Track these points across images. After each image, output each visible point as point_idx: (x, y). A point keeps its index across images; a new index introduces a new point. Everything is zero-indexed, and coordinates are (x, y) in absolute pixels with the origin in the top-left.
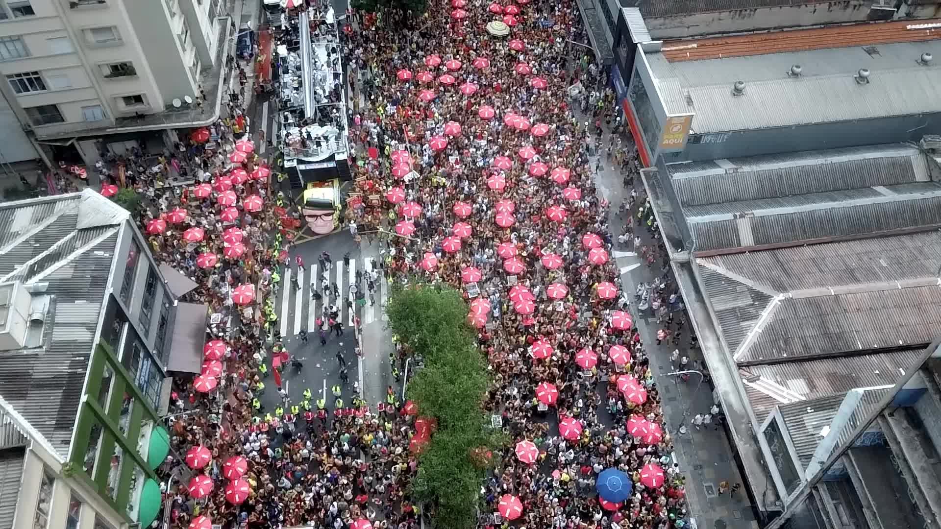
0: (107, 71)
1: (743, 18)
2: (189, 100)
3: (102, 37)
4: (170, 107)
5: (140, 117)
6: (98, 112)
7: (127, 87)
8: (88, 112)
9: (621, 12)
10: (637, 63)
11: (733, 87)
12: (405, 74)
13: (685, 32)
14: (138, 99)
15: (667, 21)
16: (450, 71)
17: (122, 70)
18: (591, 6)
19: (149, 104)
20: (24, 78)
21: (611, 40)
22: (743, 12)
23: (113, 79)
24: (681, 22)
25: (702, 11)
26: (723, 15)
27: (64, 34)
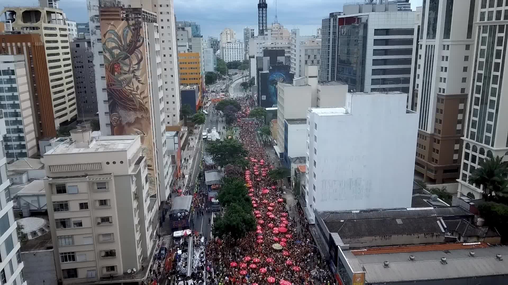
0: (103, 254)
1: (386, 240)
2: (135, 270)
3: (107, 238)
4: (125, 273)
5: (111, 277)
6: (94, 273)
7: (110, 262)
8: (90, 273)
9: (330, 235)
10: (339, 255)
11: (384, 264)
12: (234, 264)
13: (361, 245)
14: (112, 268)
15: (352, 240)
16: (255, 263)
17: (110, 254)
18: (319, 237)
19: (117, 271)
20: (67, 255)
21: (328, 248)
22: (386, 237)
23: (106, 257)
24: (358, 241)
25: (366, 236)
26: (376, 238)
27: (91, 235)
